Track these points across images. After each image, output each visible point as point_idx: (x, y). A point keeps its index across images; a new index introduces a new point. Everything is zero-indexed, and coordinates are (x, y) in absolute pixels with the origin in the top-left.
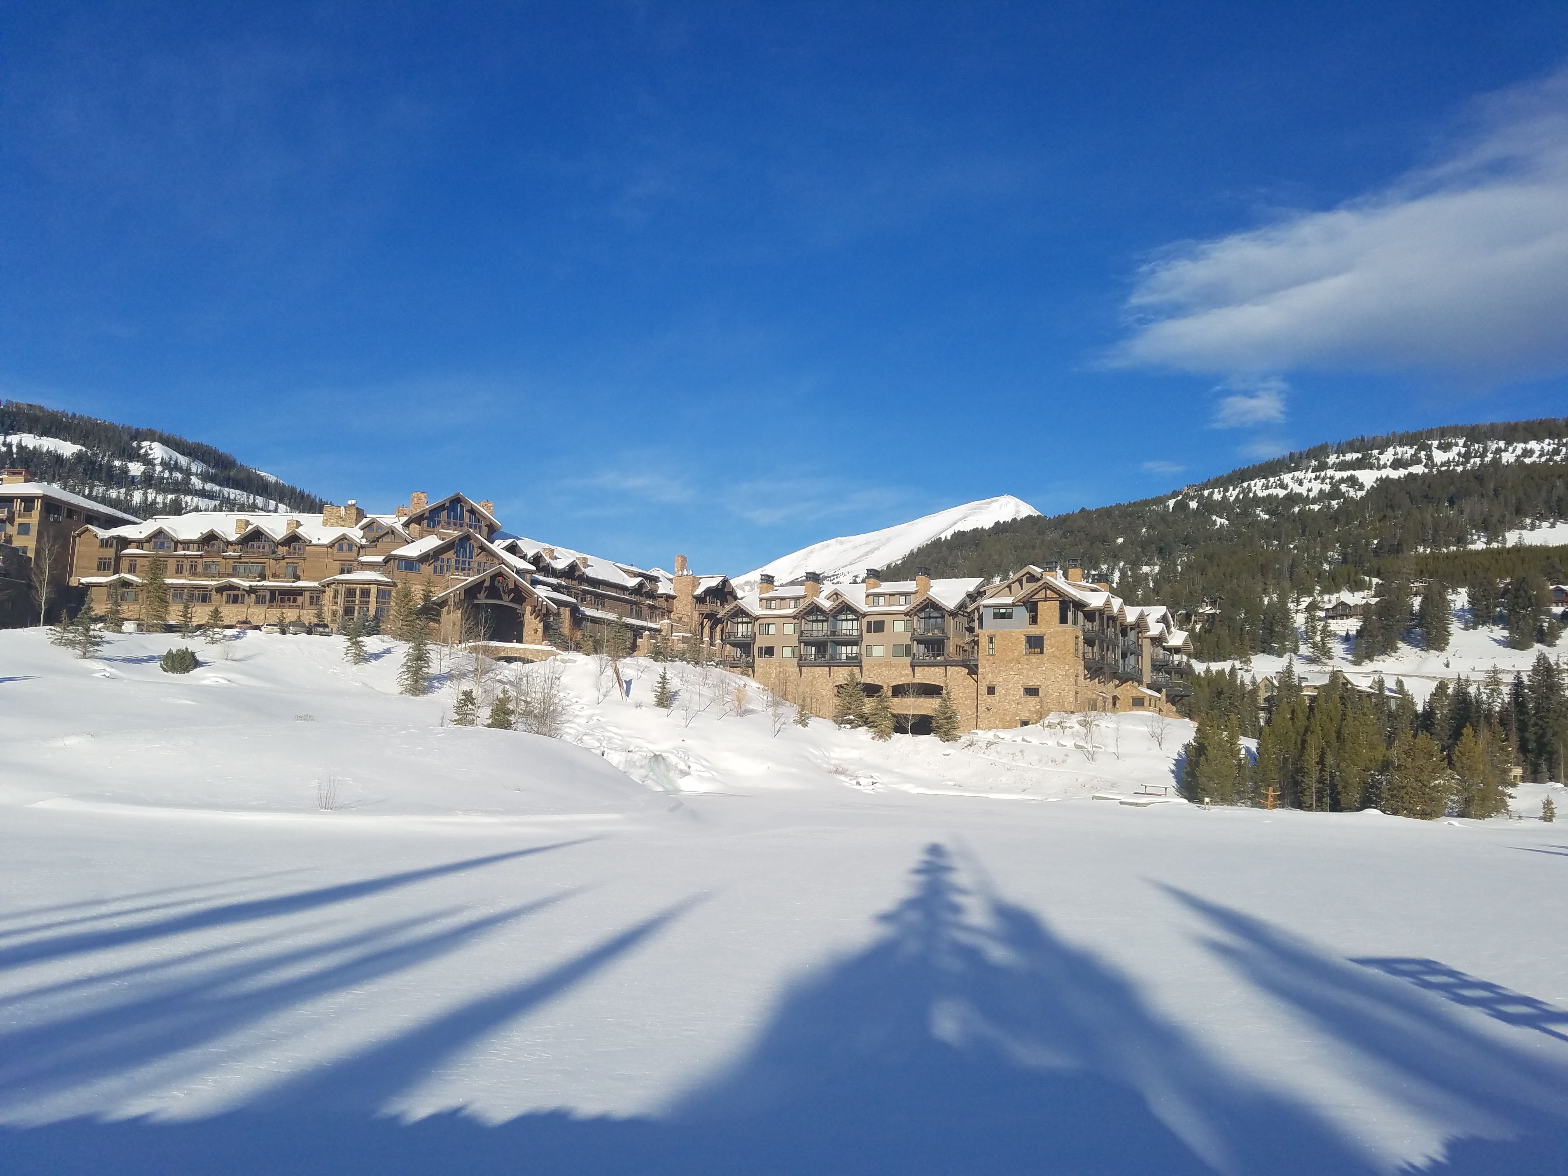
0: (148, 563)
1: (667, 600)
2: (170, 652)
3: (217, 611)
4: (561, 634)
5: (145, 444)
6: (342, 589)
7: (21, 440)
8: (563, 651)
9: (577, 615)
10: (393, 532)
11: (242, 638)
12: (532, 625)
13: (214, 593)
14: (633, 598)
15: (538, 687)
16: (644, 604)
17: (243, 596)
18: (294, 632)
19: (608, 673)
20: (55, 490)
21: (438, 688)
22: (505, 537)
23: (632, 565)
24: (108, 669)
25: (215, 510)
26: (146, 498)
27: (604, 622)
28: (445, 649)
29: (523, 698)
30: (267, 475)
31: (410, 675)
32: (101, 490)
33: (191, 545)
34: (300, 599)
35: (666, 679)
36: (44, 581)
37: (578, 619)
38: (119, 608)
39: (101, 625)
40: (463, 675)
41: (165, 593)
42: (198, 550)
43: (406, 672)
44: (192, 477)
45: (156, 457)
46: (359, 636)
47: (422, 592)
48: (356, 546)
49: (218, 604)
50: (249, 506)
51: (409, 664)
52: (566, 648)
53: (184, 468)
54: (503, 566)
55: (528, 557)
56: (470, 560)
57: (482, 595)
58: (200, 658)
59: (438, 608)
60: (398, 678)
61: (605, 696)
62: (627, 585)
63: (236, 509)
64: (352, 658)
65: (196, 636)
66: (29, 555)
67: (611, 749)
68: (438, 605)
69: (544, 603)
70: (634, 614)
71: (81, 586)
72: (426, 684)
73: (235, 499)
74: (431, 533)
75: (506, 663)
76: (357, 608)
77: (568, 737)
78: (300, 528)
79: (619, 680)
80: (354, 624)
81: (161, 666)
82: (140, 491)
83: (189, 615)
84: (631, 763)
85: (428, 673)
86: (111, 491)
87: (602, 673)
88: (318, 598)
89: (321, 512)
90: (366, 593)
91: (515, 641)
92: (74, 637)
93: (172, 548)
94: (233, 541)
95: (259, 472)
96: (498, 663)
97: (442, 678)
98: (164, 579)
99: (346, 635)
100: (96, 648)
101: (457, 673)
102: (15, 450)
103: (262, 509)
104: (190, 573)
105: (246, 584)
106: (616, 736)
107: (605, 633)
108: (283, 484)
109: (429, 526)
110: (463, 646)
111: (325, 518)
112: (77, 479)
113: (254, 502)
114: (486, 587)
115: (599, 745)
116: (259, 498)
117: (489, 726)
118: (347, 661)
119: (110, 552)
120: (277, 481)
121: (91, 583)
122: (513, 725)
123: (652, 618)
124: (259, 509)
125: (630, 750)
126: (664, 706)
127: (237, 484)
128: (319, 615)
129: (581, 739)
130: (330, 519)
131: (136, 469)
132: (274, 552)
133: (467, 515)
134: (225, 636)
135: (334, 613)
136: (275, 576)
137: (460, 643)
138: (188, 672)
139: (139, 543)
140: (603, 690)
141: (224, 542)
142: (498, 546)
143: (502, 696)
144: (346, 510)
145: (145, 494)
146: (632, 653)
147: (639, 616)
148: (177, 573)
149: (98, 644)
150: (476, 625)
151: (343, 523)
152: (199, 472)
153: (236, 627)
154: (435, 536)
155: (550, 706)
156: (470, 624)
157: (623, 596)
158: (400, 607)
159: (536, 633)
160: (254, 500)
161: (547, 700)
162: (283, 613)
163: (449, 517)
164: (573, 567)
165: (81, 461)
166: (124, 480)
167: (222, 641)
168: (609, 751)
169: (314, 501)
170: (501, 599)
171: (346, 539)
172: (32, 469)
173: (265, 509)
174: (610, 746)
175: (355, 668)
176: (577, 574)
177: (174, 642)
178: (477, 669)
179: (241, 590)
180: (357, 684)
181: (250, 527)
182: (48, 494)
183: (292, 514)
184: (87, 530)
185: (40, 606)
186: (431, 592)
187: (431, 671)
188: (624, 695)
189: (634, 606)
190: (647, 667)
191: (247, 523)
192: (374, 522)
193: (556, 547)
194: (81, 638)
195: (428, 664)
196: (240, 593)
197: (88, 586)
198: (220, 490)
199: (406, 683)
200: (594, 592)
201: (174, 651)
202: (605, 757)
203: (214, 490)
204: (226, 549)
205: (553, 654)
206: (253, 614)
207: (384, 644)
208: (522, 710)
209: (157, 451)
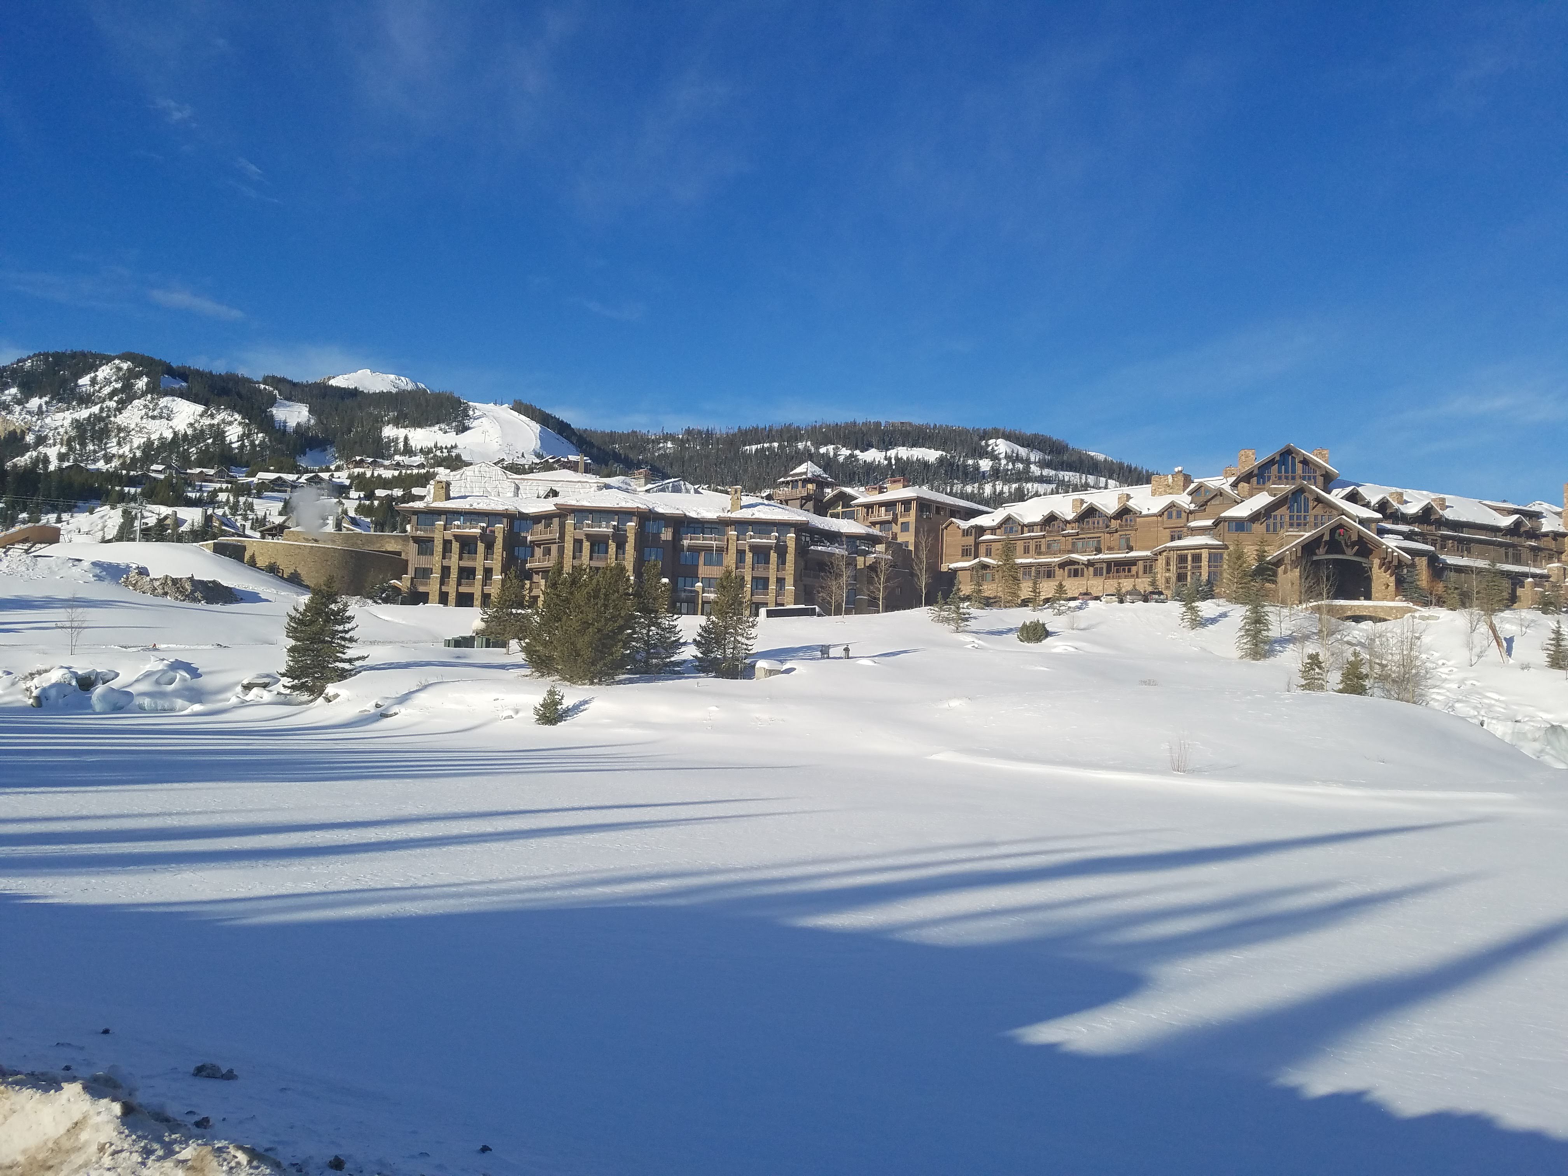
0: (1001, 547)
1: (1555, 539)
2: (1024, 625)
3: (1061, 585)
4: (1417, 587)
5: (991, 442)
6: (1174, 555)
7: (897, 453)
8: (1422, 606)
9: (1436, 564)
10: (1221, 494)
11: (1084, 608)
12: (1382, 580)
13: (1057, 568)
14: (1508, 540)
15: (1394, 649)
16: (1523, 546)
17: (1082, 570)
18: (1132, 601)
19: (1482, 630)
20: (924, 492)
21: (1280, 651)
22: (1344, 485)
23: (1504, 501)
24: (976, 641)
25: (1052, 493)
26: (995, 489)
27: (1472, 572)
28: (1285, 611)
29: (1377, 661)
30: (1097, 454)
31: (1249, 639)
32: (960, 486)
33: (1035, 527)
34: (1134, 569)
35: (1561, 634)
36: (923, 569)
37: (1438, 569)
38: (981, 588)
39: (968, 603)
40: (1306, 638)
41: (1017, 572)
42: (1041, 531)
43: (1242, 636)
44: (1031, 466)
45: (1000, 452)
46: (1194, 601)
47: (1255, 553)
48: (1185, 512)
49: (1061, 578)
50: (1082, 486)
51: (1247, 627)
52: (1424, 603)
53: (1024, 459)
54: (1344, 517)
55: (1372, 504)
56: (1305, 514)
57: (1322, 550)
58: (1049, 629)
59: (1274, 568)
60: (1237, 642)
61: (1479, 657)
62: (1499, 525)
63: (1071, 490)
64: (1189, 623)
65: (1045, 609)
66: (910, 548)
67: (1493, 718)
68: (1273, 564)
69: (1395, 554)
70: (1510, 559)
71: (950, 571)
72: (1267, 647)
73: (1069, 480)
74: (1261, 490)
75: (1353, 623)
76: (1189, 573)
77: (1436, 704)
78: (1131, 501)
79: (1497, 638)
80: (1188, 589)
81: (1018, 637)
82: (990, 484)
83: (1038, 591)
84: (1522, 736)
85: (1268, 636)
86: (967, 487)
87: (1474, 630)
88: (1151, 566)
89: (1148, 482)
90: (1197, 558)
91: (1363, 598)
92: (948, 615)
93: (1020, 531)
94: (1071, 520)
95: (1090, 453)
96: (1345, 623)
97: (1284, 641)
98: (1016, 560)
99: (1180, 601)
100: (966, 623)
101: (1300, 635)
102: (893, 462)
103: (1093, 487)
104: (1035, 552)
105: (1084, 558)
106: (1497, 703)
107: (1475, 582)
108: (1112, 461)
109: (1258, 483)
110: (1304, 606)
111: (1153, 488)
112: (941, 480)
113: (1086, 482)
114: (1326, 542)
115: (1476, 713)
116: (1091, 476)
117: (1340, 691)
118: (1184, 627)
119: (970, 540)
120: (1106, 458)
121: (957, 568)
122: (1369, 691)
123: (1536, 562)
124: (1091, 487)
125: (1518, 719)
126: (1561, 668)
127: (1070, 467)
128: (1153, 583)
129: (1452, 707)
130: (1159, 488)
131: (985, 465)
132: (1107, 527)
133: (1299, 467)
134: (1070, 607)
135: (1168, 581)
136: (1110, 549)
137: (1300, 603)
138: (1041, 641)
139: (993, 530)
140: (1477, 650)
141: (1063, 522)
142: (1336, 497)
143: (1353, 658)
144: (1173, 477)
145: (994, 486)
146: (1512, 605)
147: (1517, 561)
148: (1025, 553)
149: (966, 620)
150: (1318, 583)
151: (1171, 491)
152: (1037, 460)
153: (1079, 599)
154: (1266, 493)
155: (1412, 669)
156: (1310, 582)
157: (1495, 539)
158: (1234, 569)
159: (1387, 588)
160: (1086, 479)
161: (1408, 663)
162: (1119, 583)
163: (1280, 471)
164: (1428, 511)
165: (942, 465)
166: (976, 476)
167: (1067, 612)
168: (1489, 720)
169: (1140, 473)
170: (1343, 553)
171: (1174, 506)
172: (907, 476)
173: (1096, 487)
174: (1491, 715)
175: (1193, 633)
176: (1433, 517)
177: (1026, 616)
178: (1321, 631)
179: (1081, 564)
180: (1196, 649)
181: (1085, 505)
182: (921, 496)
183: (1122, 488)
184: (952, 522)
185: (921, 589)
186: (1266, 552)
187: (1270, 634)
188: (1504, 655)
189: (1511, 550)
190: (1533, 621)
191: (1082, 502)
192: (1202, 486)
193: (1404, 490)
194: (954, 615)
195: (1267, 626)
196: (1079, 567)
197: (955, 571)
198: (1055, 474)
199: (1246, 647)
200: (1455, 536)
201: (1028, 623)
202: (1485, 727)
203: (1051, 474)
204: (1065, 527)
205: (1409, 610)
206: (1093, 586)
207: (1220, 608)
208: (1377, 674)
209: (1002, 447)
